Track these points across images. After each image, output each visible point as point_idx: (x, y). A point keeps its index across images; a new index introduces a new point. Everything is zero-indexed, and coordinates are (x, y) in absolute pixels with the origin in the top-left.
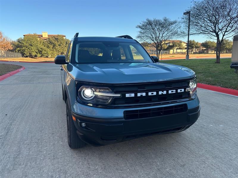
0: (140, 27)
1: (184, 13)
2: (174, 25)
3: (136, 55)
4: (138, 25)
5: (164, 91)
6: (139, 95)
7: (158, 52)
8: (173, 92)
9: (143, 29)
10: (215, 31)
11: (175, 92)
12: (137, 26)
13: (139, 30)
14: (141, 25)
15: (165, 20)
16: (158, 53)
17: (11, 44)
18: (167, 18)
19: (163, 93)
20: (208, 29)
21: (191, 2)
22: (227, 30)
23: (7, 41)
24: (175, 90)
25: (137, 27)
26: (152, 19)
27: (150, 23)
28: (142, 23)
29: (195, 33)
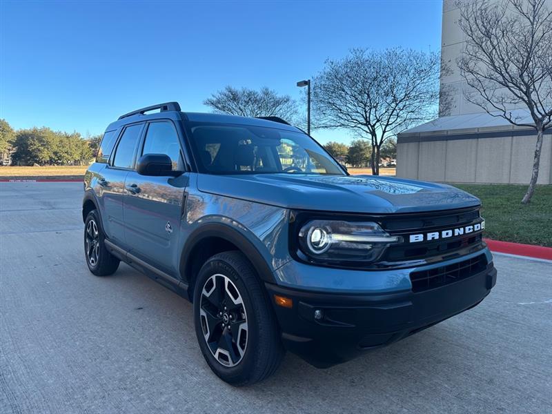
0: (212, 103)
1: (298, 83)
2: (284, 107)
10: (367, 123)
12: (206, 100)
14: (214, 99)
15: (266, 94)
18: (270, 90)
19: (459, 232)
20: (353, 117)
21: (325, 62)
22: (390, 123)
28: (218, 95)
29: (332, 124)
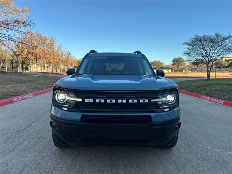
0: (187, 44)
2: (228, 41)
3: (190, 71)
4: (186, 42)
5: (124, 100)
6: (97, 101)
7: (209, 69)
8: (135, 102)
9: (191, 45)
11: (136, 102)
12: (184, 42)
13: (187, 46)
14: (188, 42)
15: (217, 36)
16: (209, 71)
17: (77, 62)
18: (219, 33)
19: (122, 101)
23: (74, 59)
24: (136, 100)
25: (184, 44)
26: (201, 35)
27: (199, 40)
28: (190, 40)
